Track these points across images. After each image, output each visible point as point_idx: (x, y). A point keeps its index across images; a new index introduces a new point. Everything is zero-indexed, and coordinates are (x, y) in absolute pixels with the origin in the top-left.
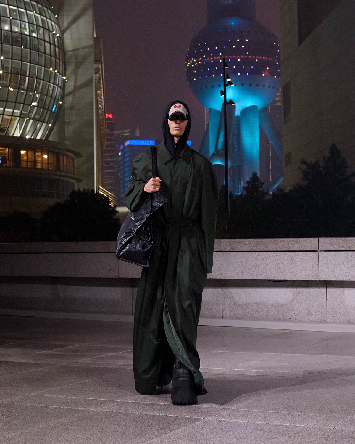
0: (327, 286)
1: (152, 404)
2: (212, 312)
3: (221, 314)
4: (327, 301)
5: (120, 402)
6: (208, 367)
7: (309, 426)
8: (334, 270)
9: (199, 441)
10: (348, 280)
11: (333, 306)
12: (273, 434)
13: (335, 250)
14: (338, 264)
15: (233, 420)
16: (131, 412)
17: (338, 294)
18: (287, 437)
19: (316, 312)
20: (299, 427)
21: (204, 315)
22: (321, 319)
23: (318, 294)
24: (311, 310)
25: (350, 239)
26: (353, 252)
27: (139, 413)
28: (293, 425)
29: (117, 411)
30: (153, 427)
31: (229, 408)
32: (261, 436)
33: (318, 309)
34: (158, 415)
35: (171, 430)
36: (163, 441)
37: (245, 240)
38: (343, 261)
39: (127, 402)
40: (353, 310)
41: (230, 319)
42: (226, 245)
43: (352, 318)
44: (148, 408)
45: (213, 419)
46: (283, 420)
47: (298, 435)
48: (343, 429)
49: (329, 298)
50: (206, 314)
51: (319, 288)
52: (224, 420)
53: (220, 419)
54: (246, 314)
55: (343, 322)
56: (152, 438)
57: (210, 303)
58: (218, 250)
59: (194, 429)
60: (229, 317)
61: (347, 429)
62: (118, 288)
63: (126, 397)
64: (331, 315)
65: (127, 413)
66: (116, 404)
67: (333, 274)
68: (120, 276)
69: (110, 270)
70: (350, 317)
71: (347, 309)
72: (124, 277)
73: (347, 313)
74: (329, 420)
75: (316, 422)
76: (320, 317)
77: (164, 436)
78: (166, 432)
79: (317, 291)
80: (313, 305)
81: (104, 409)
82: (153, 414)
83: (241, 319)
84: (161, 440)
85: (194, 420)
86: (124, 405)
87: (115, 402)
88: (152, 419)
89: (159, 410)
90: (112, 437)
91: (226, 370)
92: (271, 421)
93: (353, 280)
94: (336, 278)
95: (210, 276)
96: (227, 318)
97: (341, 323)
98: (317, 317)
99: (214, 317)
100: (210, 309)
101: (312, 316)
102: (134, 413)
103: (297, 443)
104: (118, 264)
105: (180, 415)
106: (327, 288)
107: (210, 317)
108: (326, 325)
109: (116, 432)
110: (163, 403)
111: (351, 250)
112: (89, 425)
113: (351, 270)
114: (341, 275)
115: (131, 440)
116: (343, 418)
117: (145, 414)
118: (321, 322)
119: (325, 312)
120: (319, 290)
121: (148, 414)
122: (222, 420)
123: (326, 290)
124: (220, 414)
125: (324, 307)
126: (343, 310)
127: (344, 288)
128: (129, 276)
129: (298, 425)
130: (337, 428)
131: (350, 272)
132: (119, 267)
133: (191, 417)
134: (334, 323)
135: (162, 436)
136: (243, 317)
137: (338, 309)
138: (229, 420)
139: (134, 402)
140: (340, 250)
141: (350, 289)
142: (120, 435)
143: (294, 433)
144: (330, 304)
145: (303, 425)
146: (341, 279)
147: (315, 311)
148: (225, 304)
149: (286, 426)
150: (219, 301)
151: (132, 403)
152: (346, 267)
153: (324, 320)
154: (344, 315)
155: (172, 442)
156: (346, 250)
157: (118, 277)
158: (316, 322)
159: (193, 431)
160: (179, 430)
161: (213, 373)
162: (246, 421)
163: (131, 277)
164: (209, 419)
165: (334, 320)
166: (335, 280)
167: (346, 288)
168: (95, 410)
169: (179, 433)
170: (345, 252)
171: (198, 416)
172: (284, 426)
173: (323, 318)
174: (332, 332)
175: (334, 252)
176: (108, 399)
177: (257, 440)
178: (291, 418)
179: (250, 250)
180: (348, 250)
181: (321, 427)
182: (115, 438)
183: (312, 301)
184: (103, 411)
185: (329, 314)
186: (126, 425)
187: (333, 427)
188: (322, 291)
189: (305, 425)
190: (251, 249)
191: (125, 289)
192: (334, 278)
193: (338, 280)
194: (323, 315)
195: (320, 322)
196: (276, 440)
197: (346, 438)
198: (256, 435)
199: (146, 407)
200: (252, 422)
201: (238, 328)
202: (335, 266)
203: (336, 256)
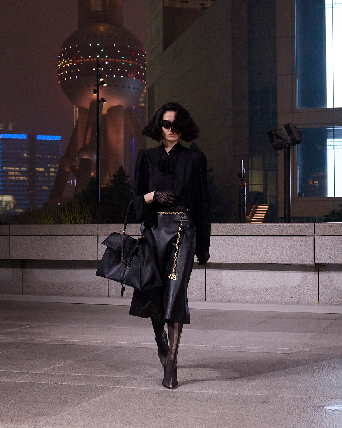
0: (206, 267)
1: (64, 375)
2: (99, 292)
3: (107, 293)
4: (206, 281)
5: (32, 373)
6: (106, 341)
7: (217, 392)
8: (213, 253)
9: (119, 408)
10: (226, 262)
11: (211, 286)
12: (186, 400)
13: (214, 235)
14: (217, 248)
15: (145, 389)
16: (46, 383)
17: (216, 275)
18: (200, 403)
19: (196, 292)
20: (208, 393)
21: (91, 294)
22: (200, 298)
23: (198, 275)
24: (191, 290)
25: (229, 225)
26: (231, 237)
27: (54, 383)
28: (201, 392)
29: (32, 382)
30: (72, 396)
31: (137, 377)
32: (175, 402)
33: (198, 289)
34: (73, 384)
35: (90, 399)
36: (85, 408)
37: (132, 225)
38: (222, 245)
39: (40, 373)
40: (229, 290)
41: (115, 298)
42: (113, 229)
43: (229, 297)
44: (61, 378)
45: (126, 387)
46: (191, 387)
47: (209, 400)
48: (249, 394)
49: (208, 279)
50: (93, 294)
51: (198, 269)
52: (137, 388)
53: (132, 388)
54: (130, 293)
55: (221, 301)
56: (74, 406)
57: (97, 283)
58: (105, 234)
59: (111, 396)
60: (114, 296)
61: (252, 394)
62: (9, 269)
63: (38, 369)
64: (209, 294)
65: (42, 383)
66: (29, 375)
67: (213, 257)
68: (11, 258)
69: (2, 252)
70: (227, 296)
71: (224, 288)
72: (15, 258)
73: (224, 293)
74: (233, 386)
75: (222, 388)
76: (199, 296)
77: (84, 404)
78: (86, 400)
79: (197, 272)
80: (193, 285)
81: (19, 380)
82: (69, 384)
83: (126, 297)
84: (83, 408)
85: (109, 389)
86: (38, 376)
87: (28, 373)
88: (68, 389)
89: (72, 380)
90: (35, 406)
91: (124, 344)
92: (180, 389)
93: (230, 262)
94: (215, 260)
95: (98, 258)
96: (112, 297)
97: (218, 301)
98: (196, 296)
99: (100, 296)
100: (97, 289)
101: (192, 295)
102: (49, 383)
103: (210, 407)
104: (10, 246)
105: (94, 385)
106: (207, 270)
107: (96, 296)
108: (205, 303)
109: (38, 401)
110: (74, 374)
111: (230, 235)
112: (9, 395)
113: (229, 253)
114: (220, 257)
115: (55, 408)
116: (245, 384)
117: (60, 384)
118: (201, 300)
119: (204, 291)
120: (199, 271)
121: (63, 384)
122: (135, 388)
123: (205, 271)
124: (131, 383)
125: (203, 287)
126: (220, 289)
127: (221, 270)
128: (20, 258)
129: (206, 392)
130: (243, 394)
131: (228, 255)
132: (11, 249)
133: (105, 386)
134: (212, 301)
135: (83, 404)
136: (128, 296)
137: (216, 289)
138: (141, 388)
139: (46, 374)
140: (219, 235)
141: (227, 270)
142: (42, 404)
143: (205, 398)
144: (209, 284)
145: (211, 392)
146: (220, 261)
147: (195, 290)
148: (111, 284)
149: (196, 393)
150: (105, 281)
151: (44, 374)
152: (224, 250)
153: (203, 299)
154: (221, 294)
155: (94, 409)
156: (224, 235)
157: (9, 259)
158: (196, 300)
159: (111, 399)
160: (97, 398)
161: (113, 347)
162: (157, 389)
163: (21, 258)
164: (122, 387)
165: (211, 298)
166: (214, 262)
167: (223, 269)
168: (10, 381)
169: (98, 401)
170: (224, 237)
171: (111, 385)
172: (194, 392)
173: (202, 297)
174: (211, 310)
175: (214, 237)
176: (20, 371)
177: (173, 405)
178: (199, 386)
179: (135, 234)
180: (227, 235)
181: (228, 393)
182: (38, 407)
183: (192, 281)
184: (19, 382)
185: (207, 293)
186: (45, 394)
187: (239, 392)
188: (202, 272)
189: (213, 391)
190: (137, 233)
191: (15, 270)
192: (213, 260)
193: (217, 262)
194: (202, 294)
195: (199, 300)
196: (191, 405)
197: (254, 402)
198: (171, 401)
199: (59, 378)
200: (163, 390)
201: (123, 306)
202: (215, 249)
203: (216, 241)
